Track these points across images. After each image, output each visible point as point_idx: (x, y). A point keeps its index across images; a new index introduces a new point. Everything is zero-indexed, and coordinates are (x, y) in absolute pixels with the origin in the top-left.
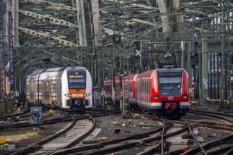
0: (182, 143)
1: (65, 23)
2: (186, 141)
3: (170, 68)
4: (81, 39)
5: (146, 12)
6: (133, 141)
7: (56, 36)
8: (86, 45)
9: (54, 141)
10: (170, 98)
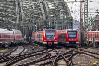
0: (54, 54)
1: (13, 16)
2: (55, 53)
3: (50, 29)
4: (18, 21)
5: (38, 13)
6: (39, 53)
7: (10, 20)
8: (19, 23)
9: (14, 52)
10: (50, 40)
